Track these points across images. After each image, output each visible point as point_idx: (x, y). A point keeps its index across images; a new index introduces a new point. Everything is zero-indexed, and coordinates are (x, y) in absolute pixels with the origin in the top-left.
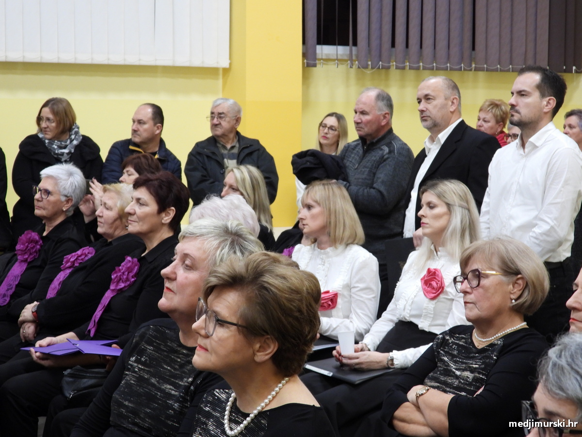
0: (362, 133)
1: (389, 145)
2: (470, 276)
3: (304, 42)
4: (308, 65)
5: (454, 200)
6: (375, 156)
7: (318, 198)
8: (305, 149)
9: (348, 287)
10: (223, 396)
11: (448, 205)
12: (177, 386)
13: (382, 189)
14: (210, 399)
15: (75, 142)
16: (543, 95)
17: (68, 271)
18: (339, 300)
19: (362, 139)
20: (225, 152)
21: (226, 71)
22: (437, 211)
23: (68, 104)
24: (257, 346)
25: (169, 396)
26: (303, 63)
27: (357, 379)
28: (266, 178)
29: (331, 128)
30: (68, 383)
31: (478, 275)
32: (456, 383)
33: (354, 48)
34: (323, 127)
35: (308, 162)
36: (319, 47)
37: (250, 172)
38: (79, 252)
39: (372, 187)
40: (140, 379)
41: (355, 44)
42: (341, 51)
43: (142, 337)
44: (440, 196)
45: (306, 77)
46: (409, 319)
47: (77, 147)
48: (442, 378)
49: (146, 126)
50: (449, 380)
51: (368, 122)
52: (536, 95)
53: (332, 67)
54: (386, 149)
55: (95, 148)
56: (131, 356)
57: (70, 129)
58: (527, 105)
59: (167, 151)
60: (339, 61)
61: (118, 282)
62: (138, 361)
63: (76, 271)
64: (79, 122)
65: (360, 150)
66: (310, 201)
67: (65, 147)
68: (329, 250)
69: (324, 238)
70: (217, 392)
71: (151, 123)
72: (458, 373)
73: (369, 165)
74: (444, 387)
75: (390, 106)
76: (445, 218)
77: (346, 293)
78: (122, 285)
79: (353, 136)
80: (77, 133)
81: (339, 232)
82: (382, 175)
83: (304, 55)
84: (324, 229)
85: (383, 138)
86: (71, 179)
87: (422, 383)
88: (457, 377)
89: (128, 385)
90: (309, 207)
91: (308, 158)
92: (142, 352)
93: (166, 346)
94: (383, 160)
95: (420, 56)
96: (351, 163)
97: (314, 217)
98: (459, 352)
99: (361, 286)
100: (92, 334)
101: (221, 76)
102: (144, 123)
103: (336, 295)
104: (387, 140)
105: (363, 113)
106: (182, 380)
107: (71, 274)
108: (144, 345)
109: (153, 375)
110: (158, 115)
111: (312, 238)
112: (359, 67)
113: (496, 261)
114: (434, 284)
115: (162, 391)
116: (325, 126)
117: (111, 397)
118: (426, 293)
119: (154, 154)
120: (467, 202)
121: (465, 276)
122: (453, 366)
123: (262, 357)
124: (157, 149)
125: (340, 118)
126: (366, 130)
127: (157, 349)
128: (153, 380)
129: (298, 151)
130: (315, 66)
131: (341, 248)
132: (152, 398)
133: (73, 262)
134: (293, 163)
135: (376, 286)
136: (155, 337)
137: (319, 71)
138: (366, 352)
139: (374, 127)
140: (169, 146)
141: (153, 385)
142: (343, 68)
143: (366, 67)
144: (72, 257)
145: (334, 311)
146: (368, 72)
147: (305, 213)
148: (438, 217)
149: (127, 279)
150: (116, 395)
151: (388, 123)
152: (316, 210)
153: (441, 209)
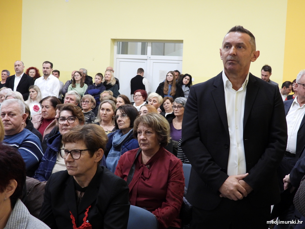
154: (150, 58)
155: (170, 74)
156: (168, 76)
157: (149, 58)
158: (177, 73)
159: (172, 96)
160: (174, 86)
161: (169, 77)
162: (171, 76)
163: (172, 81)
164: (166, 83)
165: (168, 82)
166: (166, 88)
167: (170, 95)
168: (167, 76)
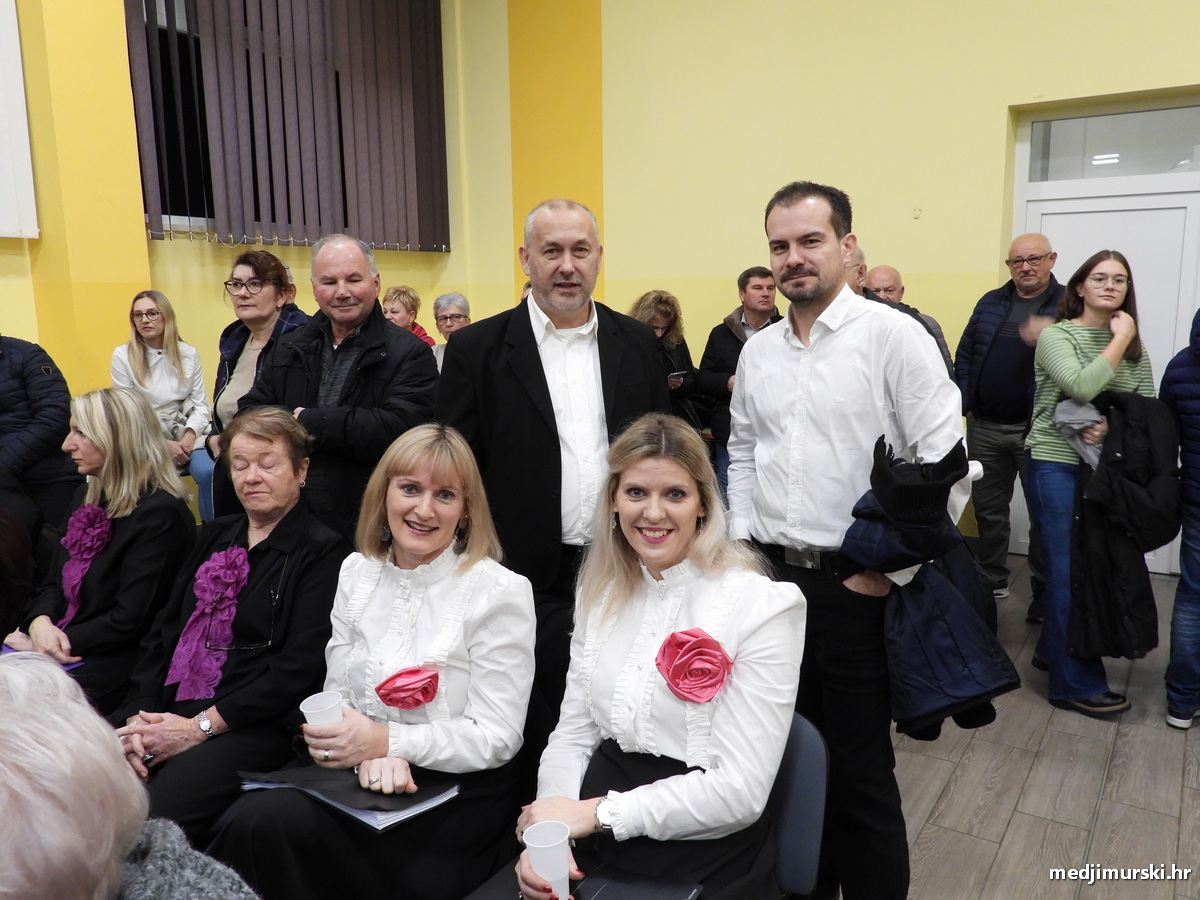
3: (146, 212)
4: (154, 237)
21: (35, 243)
26: (148, 236)
33: (210, 219)
34: (138, 315)
36: (165, 218)
41: (212, 215)
42: (200, 222)
45: (152, 252)
53: (182, 243)
60: (193, 234)
83: (148, 226)
101: (28, 250)
103: (434, 678)
112: (219, 241)
116: (140, 314)
130: (163, 238)
137: (168, 245)
142: (197, 242)
143: (228, 241)
146: (231, 246)
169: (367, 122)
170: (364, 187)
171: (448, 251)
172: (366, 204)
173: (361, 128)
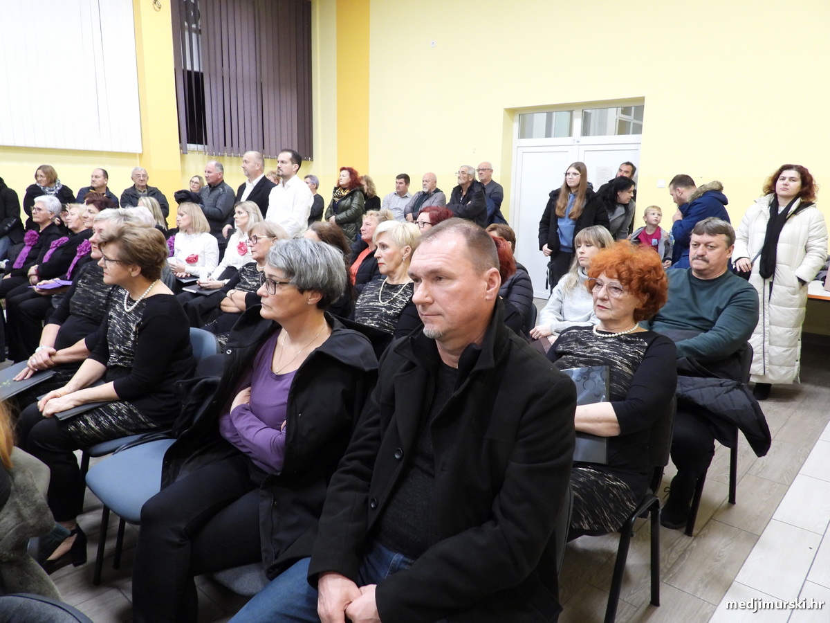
0: (209, 182)
1: (223, 187)
2: (253, 239)
3: (180, 142)
4: (183, 153)
5: (250, 210)
6: (216, 193)
7: (185, 210)
8: (180, 190)
9: (204, 252)
10: (123, 293)
11: (248, 212)
12: (103, 292)
13: (220, 208)
14: (117, 294)
15: (58, 188)
16: (293, 163)
17: (54, 249)
18: (199, 258)
19: (209, 185)
20: (140, 193)
21: (141, 155)
22: (242, 215)
23: (53, 168)
24: (131, 270)
25: (100, 297)
26: (181, 153)
27: (208, 293)
28: (161, 205)
29: (196, 183)
30: (55, 301)
31: (256, 238)
32: (249, 287)
33: (206, 146)
35: (183, 195)
36: (188, 145)
37: (151, 201)
38: (60, 240)
39: (215, 207)
40: (84, 291)
41: (206, 144)
42: (200, 147)
43: (84, 270)
44: (244, 208)
45: (182, 159)
46: (232, 265)
47: (59, 191)
48: (243, 286)
49: (100, 179)
50: (246, 286)
51: (212, 177)
52: (290, 163)
53: (195, 155)
54: (221, 190)
55: (70, 192)
56: (79, 280)
57: (55, 181)
58: (286, 168)
59: (110, 192)
60: (199, 152)
61: (81, 252)
62: (82, 282)
63: (58, 248)
64: (59, 177)
65: (208, 190)
66: (182, 212)
67: (53, 191)
68: (193, 235)
69: (190, 230)
70: (120, 291)
71: (103, 177)
72: (250, 283)
73: (213, 197)
74: (243, 289)
75: (222, 169)
76: (247, 218)
77: (202, 255)
78: (83, 253)
79: (206, 184)
80: (59, 184)
81: (197, 226)
82: (220, 202)
83: (181, 148)
84: (190, 225)
85: (219, 184)
86: (53, 203)
87: (234, 289)
88: (249, 285)
89: (78, 294)
90: (182, 215)
91: (182, 194)
92: (84, 278)
93: (98, 274)
94: (220, 194)
95: (239, 151)
96: (205, 196)
97: (184, 219)
98: (251, 274)
99: (210, 251)
100: (68, 278)
101: (138, 158)
102: (99, 177)
103: (197, 256)
104: (221, 185)
105: (209, 172)
106: (106, 289)
107: (55, 251)
108: (85, 274)
109: (91, 288)
110: (106, 174)
111: (184, 230)
112: (209, 155)
113: (264, 231)
114: (243, 248)
115: (97, 295)
117: (69, 301)
118: (239, 252)
119: (103, 194)
120: (257, 211)
121: (250, 239)
122: (247, 280)
123: (135, 274)
124: (105, 192)
125: (200, 178)
126: (211, 181)
127: (93, 276)
128: (91, 291)
129: (177, 190)
130: (187, 153)
131: (199, 234)
132: (90, 299)
133: (56, 245)
134: (175, 196)
135: (217, 252)
136: (92, 270)
137: (189, 156)
138: (212, 281)
139: (215, 179)
140: (111, 190)
141: (91, 293)
142: (201, 155)
143: (213, 155)
144: (55, 242)
145: (197, 263)
146: (214, 157)
147: (180, 217)
148: (243, 218)
149: (86, 250)
150: (72, 300)
151: (222, 178)
152: (185, 216)
153: (245, 214)
154: (578, 142)
155: (573, 170)
156: (569, 174)
157: (576, 142)
158: (630, 166)
159: (574, 219)
160: (581, 197)
161: (570, 177)
162: (575, 174)
163: (578, 186)
164: (563, 191)
165: (568, 188)
166: (561, 202)
167: (569, 216)
168: (566, 174)
169: (275, 106)
170: (273, 133)
171: (312, 160)
172: (273, 140)
173: (272, 109)
